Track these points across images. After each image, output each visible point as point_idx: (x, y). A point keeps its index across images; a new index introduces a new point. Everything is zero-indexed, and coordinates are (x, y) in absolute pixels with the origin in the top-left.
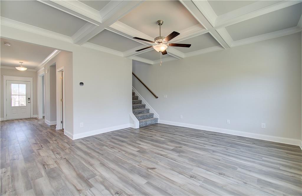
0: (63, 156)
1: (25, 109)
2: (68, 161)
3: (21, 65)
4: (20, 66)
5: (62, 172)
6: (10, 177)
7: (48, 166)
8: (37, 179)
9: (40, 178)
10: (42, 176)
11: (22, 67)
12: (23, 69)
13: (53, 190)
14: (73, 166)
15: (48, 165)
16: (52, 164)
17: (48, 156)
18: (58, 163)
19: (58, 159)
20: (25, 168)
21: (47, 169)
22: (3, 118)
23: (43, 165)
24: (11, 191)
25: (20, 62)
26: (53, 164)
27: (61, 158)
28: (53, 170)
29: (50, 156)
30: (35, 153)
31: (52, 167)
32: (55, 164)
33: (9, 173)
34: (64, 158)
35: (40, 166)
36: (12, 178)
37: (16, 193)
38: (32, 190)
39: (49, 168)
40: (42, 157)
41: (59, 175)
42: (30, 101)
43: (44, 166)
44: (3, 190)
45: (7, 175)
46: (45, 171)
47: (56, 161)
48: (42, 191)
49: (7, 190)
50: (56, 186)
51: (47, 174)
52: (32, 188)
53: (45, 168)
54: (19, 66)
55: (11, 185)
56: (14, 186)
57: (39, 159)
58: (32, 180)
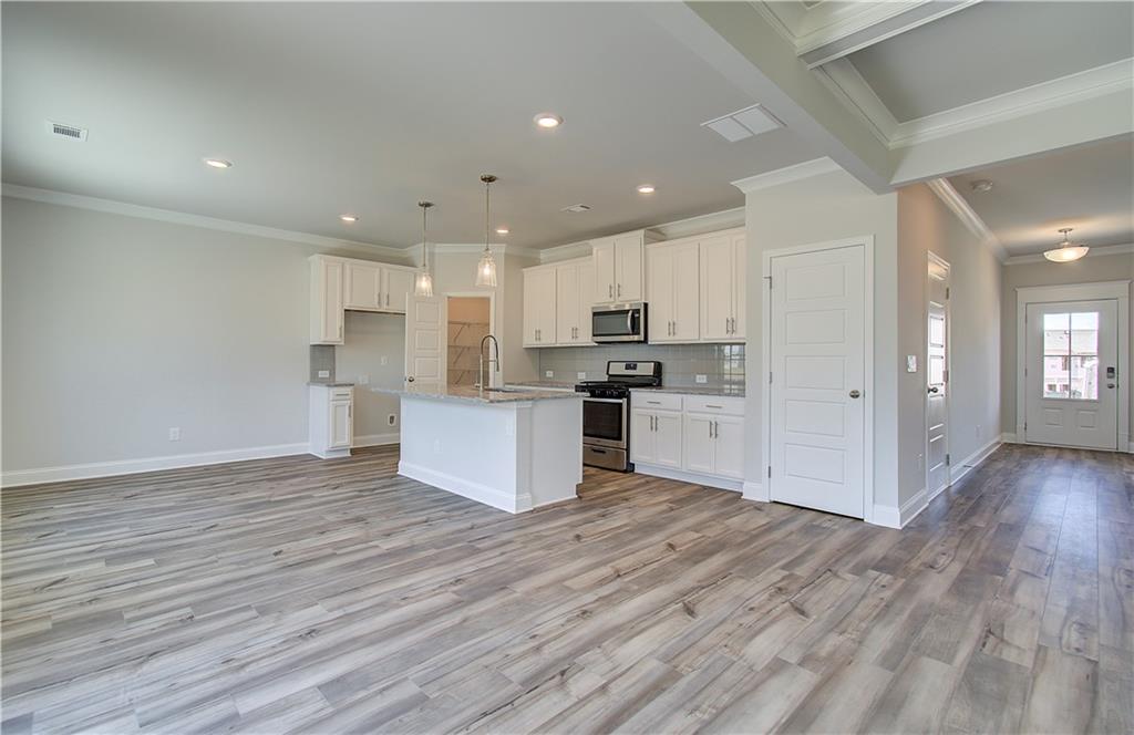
0: (1095, 647)
1: (1094, 411)
2: (1095, 683)
3: (1066, 240)
4: (1058, 244)
5: (1025, 700)
6: (883, 604)
7: (1000, 646)
8: (929, 656)
9: (939, 659)
10: (949, 661)
11: (1068, 246)
12: (1069, 255)
13: (935, 724)
14: (1093, 714)
15: (1002, 640)
16: (1018, 648)
17: (1034, 613)
18: (1044, 661)
19: (1061, 648)
20: (932, 604)
21: (986, 650)
22: (1013, 435)
23: (989, 631)
24: (853, 640)
25: (1060, 231)
26: (1024, 650)
27: (1078, 650)
28: (1001, 669)
29: (1041, 619)
30: (1003, 581)
31: (1010, 655)
32: (1033, 655)
33: (887, 594)
34: (1089, 660)
35: (976, 628)
36: (882, 609)
37: (856, 651)
38: (889, 675)
39: (995, 654)
40: (1013, 604)
41: (1002, 700)
42: (1114, 381)
43: (987, 637)
44: (843, 625)
45: (882, 595)
46: (974, 653)
47: (1046, 648)
48: (906, 697)
49: (850, 630)
50: (954, 723)
51: (969, 664)
52: (893, 669)
53: (984, 645)
54: (1056, 246)
55: (863, 625)
56: (867, 631)
57: (995, 603)
58: (917, 649)
